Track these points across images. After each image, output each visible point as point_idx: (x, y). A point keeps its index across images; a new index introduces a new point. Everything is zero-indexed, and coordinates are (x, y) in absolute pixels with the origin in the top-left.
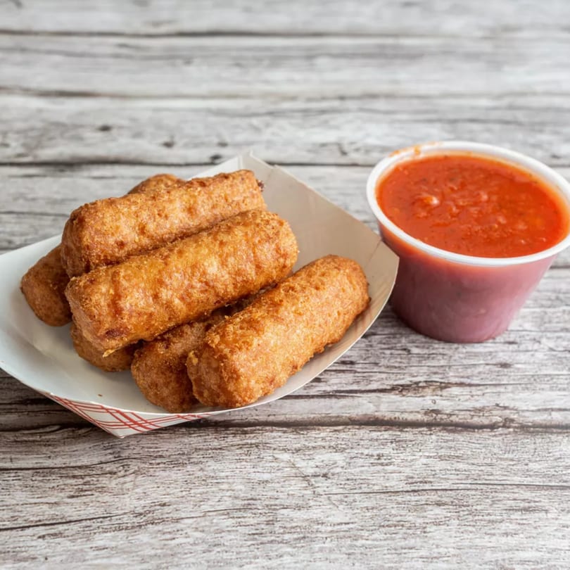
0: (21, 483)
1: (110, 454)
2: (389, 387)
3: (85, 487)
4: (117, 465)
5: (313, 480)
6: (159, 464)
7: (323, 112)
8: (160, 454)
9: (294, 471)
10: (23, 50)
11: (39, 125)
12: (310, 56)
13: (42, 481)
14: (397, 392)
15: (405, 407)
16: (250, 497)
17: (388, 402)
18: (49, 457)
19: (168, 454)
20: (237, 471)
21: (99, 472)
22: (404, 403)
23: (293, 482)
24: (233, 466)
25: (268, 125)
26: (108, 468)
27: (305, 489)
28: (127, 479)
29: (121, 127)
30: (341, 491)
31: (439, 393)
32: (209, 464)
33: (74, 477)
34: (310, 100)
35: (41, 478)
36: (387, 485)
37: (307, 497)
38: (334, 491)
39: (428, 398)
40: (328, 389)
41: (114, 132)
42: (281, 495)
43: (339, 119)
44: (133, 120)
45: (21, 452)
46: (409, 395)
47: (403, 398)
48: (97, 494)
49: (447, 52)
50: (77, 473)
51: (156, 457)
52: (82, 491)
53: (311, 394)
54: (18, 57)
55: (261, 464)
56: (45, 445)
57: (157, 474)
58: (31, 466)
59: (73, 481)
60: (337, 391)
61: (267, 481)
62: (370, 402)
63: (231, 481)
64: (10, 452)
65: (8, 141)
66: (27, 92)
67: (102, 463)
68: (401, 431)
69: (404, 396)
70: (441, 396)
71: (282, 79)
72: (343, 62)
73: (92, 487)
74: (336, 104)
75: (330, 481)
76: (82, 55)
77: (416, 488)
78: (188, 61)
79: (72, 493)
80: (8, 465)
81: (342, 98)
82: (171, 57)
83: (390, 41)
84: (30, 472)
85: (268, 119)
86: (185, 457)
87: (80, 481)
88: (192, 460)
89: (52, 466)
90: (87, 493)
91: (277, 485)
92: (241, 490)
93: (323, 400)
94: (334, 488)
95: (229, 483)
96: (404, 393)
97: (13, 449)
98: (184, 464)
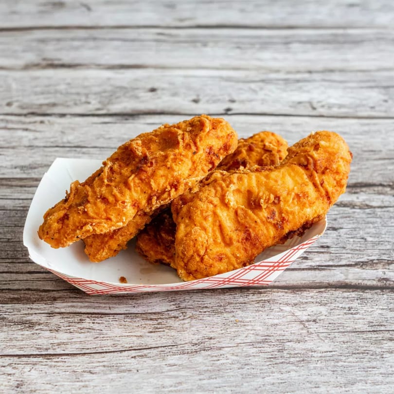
0: (117, 323)
1: (173, 305)
2: (353, 263)
3: (159, 326)
4: (178, 312)
5: (307, 324)
6: (205, 312)
7: (298, 81)
8: (206, 305)
9: (294, 318)
10: (95, 39)
11: (109, 88)
12: (287, 42)
13: (130, 322)
14: (359, 266)
15: (366, 277)
16: (266, 334)
17: (354, 273)
18: (134, 307)
19: (211, 306)
20: (257, 318)
21: (167, 317)
22: (364, 274)
23: (294, 325)
24: (254, 314)
25: (261, 89)
26: (173, 314)
27: (302, 329)
28: (186, 321)
29: (163, 89)
30: (326, 331)
31: (387, 267)
32: (237, 313)
33: (151, 319)
34: (289, 72)
35: (130, 320)
36: (356, 327)
37: (304, 335)
38: (321, 331)
39: (380, 270)
40: (313, 264)
41: (159, 92)
42: (286, 333)
43: (309, 86)
44: (171, 84)
45: (115, 303)
46: (367, 268)
47: (364, 270)
48: (167, 331)
49: (380, 39)
50: (153, 317)
51: (203, 307)
52: (157, 328)
53: (302, 267)
54: (91, 44)
55: (272, 313)
56: (131, 299)
57: (204, 318)
58: (123, 312)
59: (151, 322)
60: (319, 266)
61: (277, 324)
62: (341, 273)
63: (253, 324)
64: (108, 303)
65: (89, 100)
66: (99, 66)
67: (168, 311)
68: (363, 292)
69: (364, 269)
70: (389, 269)
71: (269, 58)
72: (309, 46)
73: (164, 326)
74: (307, 76)
75: (318, 324)
76: (133, 40)
77: (375, 329)
78: (205, 45)
79: (151, 330)
80: (108, 311)
81: (310, 72)
82: (193, 42)
83: (340, 31)
84: (123, 316)
85: (261, 84)
86: (222, 308)
87: (155, 322)
88: (227, 310)
89: (136, 312)
90: (160, 330)
91: (283, 327)
92: (260, 330)
93: (310, 271)
94: (321, 329)
95: (252, 325)
96: (364, 267)
97: (110, 301)
98: (221, 313)
